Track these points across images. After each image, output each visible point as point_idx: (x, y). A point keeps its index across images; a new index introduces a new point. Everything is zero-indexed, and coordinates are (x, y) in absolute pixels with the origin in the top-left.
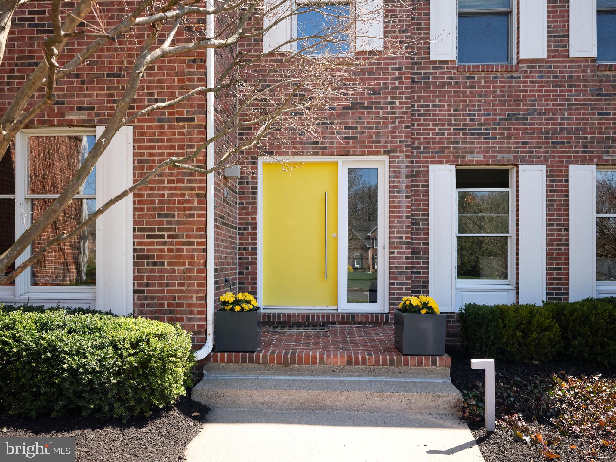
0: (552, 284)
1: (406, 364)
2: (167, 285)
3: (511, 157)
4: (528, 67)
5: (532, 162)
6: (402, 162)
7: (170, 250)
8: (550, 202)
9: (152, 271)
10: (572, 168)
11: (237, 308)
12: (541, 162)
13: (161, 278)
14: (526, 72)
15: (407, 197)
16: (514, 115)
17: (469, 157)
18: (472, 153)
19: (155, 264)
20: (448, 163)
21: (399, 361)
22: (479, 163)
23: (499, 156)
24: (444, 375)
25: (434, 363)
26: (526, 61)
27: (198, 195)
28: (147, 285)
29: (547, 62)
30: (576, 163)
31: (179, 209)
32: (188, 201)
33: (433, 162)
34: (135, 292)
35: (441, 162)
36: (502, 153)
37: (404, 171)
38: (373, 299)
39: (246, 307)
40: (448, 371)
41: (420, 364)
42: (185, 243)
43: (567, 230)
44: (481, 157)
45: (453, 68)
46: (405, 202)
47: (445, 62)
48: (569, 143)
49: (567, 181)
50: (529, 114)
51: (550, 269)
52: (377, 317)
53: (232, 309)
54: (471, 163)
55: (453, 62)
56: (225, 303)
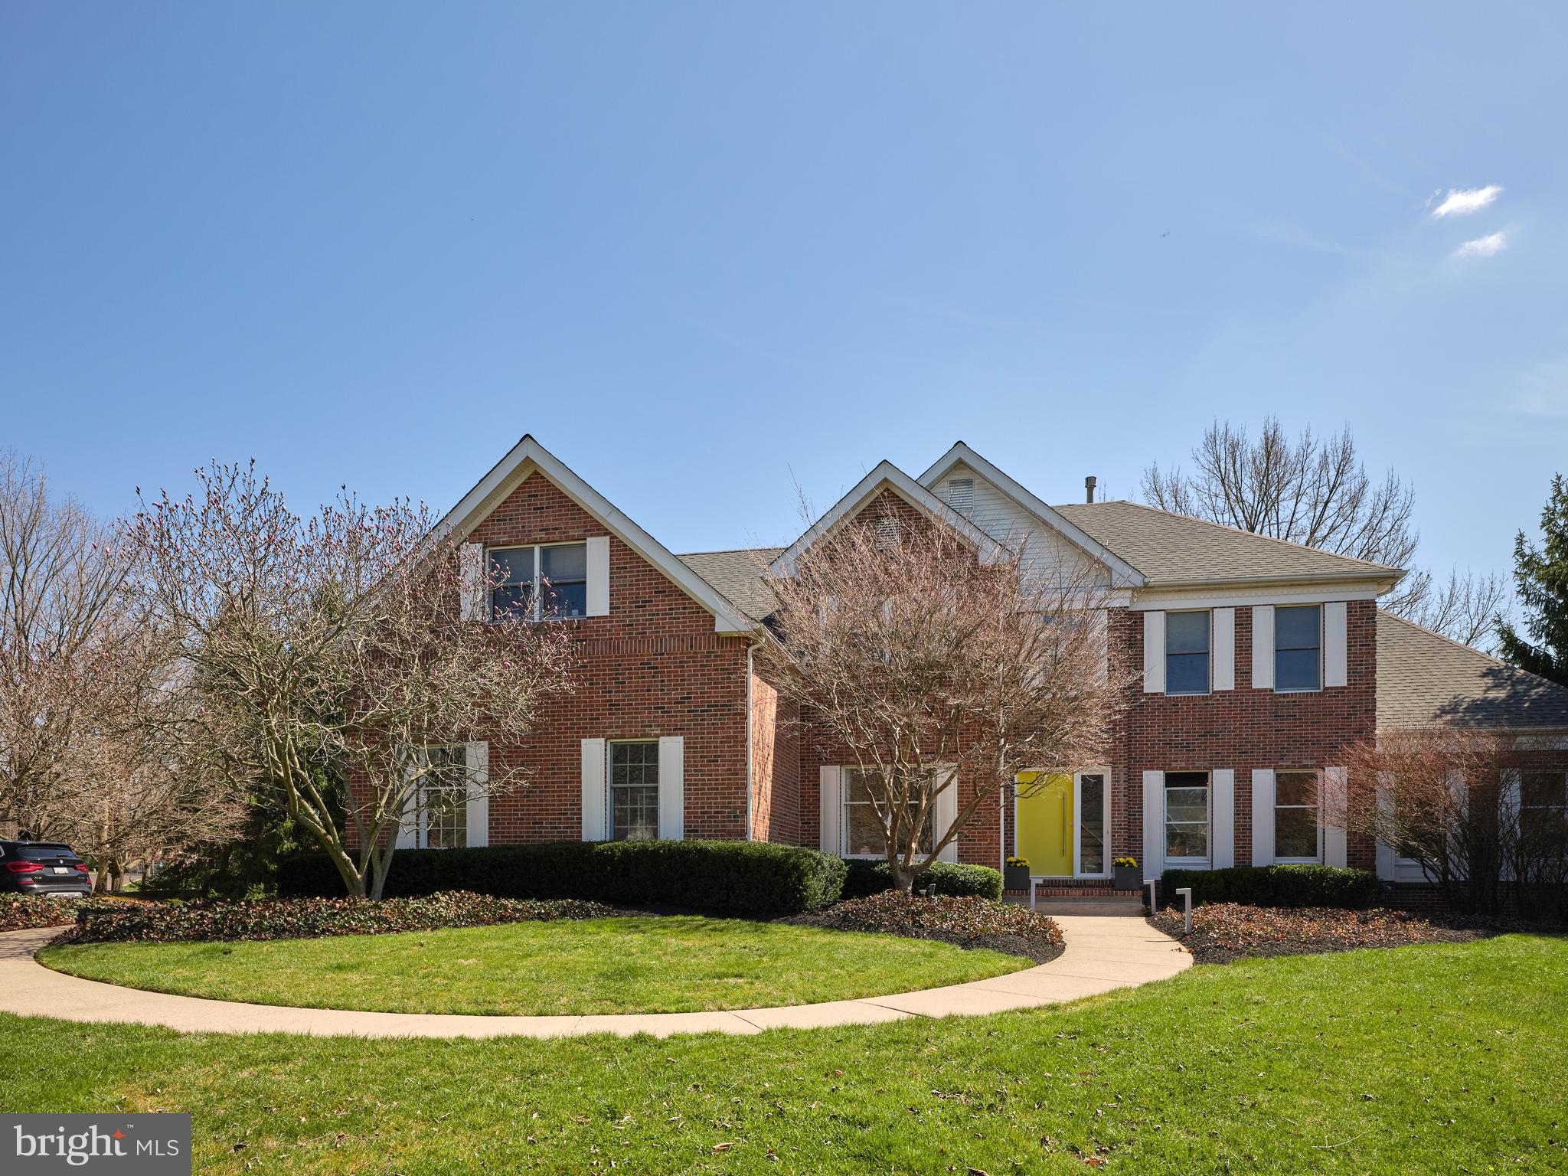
0: (1239, 859)
1: (1117, 894)
2: (977, 852)
3: (1207, 764)
4: (1220, 696)
5: (1223, 768)
6: (1121, 770)
7: (979, 833)
8: (1237, 797)
9: (969, 844)
10: (1254, 771)
11: (1019, 865)
12: (1230, 768)
13: (974, 848)
14: (1218, 700)
15: (1125, 796)
16: (1209, 732)
17: (1174, 764)
18: (1176, 761)
19: (970, 840)
20: (1158, 769)
21: (1112, 893)
22: (1181, 768)
23: (1197, 764)
24: (1139, 901)
25: (1133, 894)
26: (1219, 692)
27: (996, 801)
28: (966, 852)
29: (1235, 692)
30: (1257, 767)
31: (984, 809)
32: (990, 805)
33: (1146, 769)
34: (959, 856)
35: (1153, 769)
36: (1199, 761)
37: (1123, 778)
38: (1101, 871)
39: (1024, 864)
40: (1141, 898)
41: (1124, 894)
42: (988, 829)
43: (1251, 818)
44: (1183, 764)
45: (1162, 698)
46: (1123, 799)
47: (1156, 694)
48: (1252, 752)
49: (1251, 781)
50: (1221, 732)
51: (1237, 848)
52: (1103, 881)
53: (1015, 866)
54: (1175, 768)
55: (1162, 694)
56: (1011, 862)
